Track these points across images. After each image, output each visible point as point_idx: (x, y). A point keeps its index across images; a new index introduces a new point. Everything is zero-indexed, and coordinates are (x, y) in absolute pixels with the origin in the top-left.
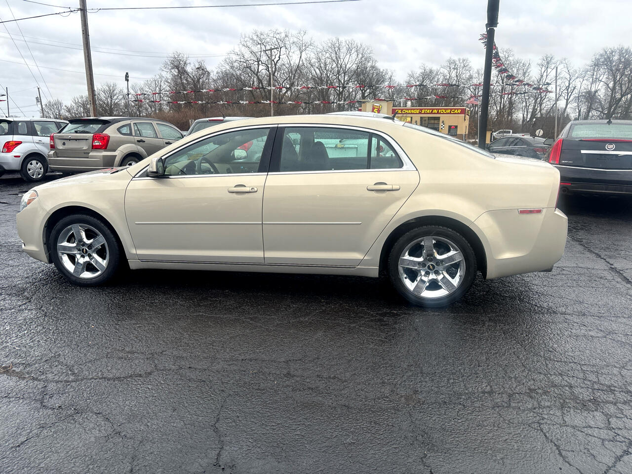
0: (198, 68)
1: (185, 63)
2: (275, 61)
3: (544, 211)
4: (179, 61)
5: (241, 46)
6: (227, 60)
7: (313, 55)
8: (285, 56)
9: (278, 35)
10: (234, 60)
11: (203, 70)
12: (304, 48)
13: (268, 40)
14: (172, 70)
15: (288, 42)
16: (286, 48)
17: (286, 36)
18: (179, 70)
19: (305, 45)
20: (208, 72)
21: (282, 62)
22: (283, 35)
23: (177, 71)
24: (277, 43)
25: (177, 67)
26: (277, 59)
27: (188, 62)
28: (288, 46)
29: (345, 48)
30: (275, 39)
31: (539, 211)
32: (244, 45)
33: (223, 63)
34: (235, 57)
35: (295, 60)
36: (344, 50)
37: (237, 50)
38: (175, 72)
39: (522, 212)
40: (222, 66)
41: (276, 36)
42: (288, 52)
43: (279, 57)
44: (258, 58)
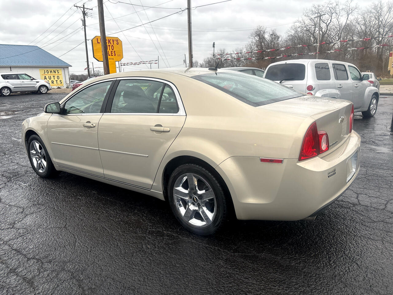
0: (271, 35)
1: (264, 32)
2: (328, 23)
3: (285, 161)
4: (260, 31)
5: (303, 16)
6: (293, 27)
7: (360, 17)
8: (335, 19)
9: (331, 5)
10: (298, 26)
11: (275, 35)
12: (350, 11)
13: (323, 9)
14: (256, 37)
15: (338, 9)
16: (336, 14)
17: (337, 5)
18: (259, 37)
19: (352, 10)
20: (278, 37)
21: (333, 24)
22: (334, 5)
23: (258, 37)
24: (330, 11)
25: (259, 35)
26: (329, 21)
27: (266, 31)
28: (338, 12)
29: (386, 7)
30: (328, 8)
31: (280, 161)
32: (306, 16)
33: (289, 29)
34: (298, 24)
35: (343, 21)
36: (385, 9)
37: (300, 19)
38: (257, 38)
39: (263, 160)
40: (289, 32)
41: (329, 6)
42: (337, 16)
43: (331, 21)
44: (315, 23)
